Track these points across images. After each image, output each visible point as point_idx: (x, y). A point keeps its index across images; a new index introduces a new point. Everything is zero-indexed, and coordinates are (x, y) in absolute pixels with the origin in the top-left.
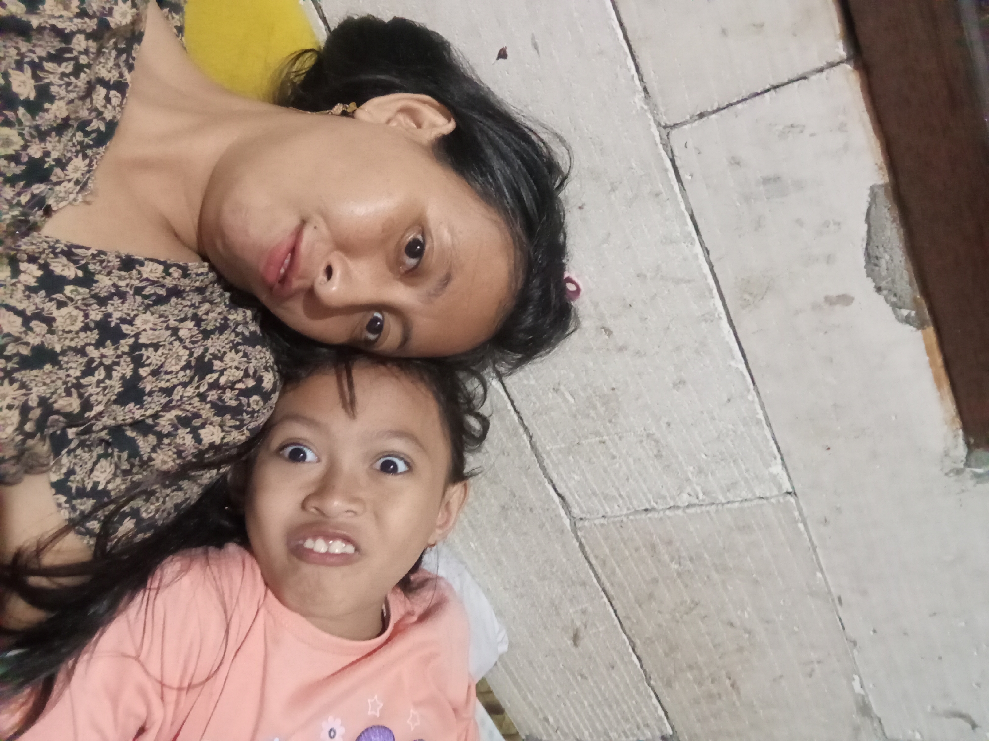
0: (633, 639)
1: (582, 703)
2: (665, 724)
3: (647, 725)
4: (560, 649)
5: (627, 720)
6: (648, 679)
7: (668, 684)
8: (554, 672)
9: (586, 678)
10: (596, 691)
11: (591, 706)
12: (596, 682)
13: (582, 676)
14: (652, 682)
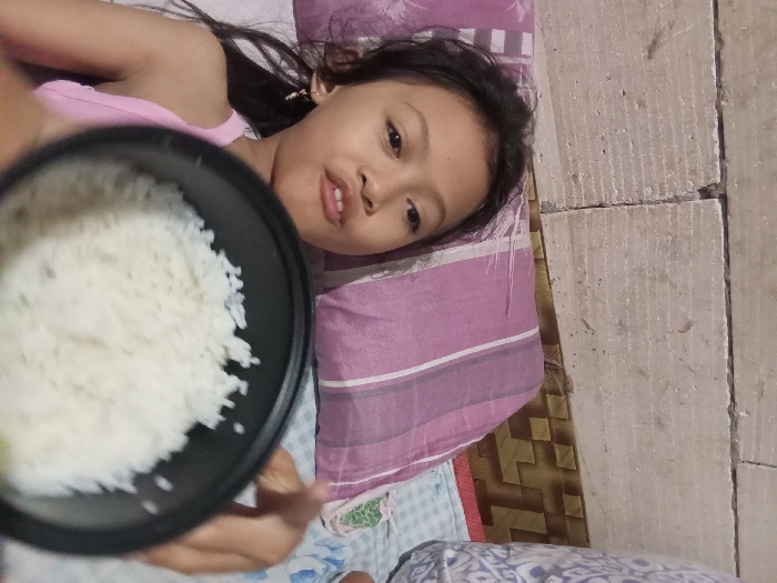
0: (723, 37)
1: (626, 145)
2: (716, 166)
3: (693, 172)
4: (628, 67)
5: (671, 166)
6: (720, 97)
7: (742, 102)
8: (609, 102)
9: (645, 106)
10: (650, 126)
11: (636, 148)
12: (654, 112)
13: (641, 104)
14: (723, 103)
